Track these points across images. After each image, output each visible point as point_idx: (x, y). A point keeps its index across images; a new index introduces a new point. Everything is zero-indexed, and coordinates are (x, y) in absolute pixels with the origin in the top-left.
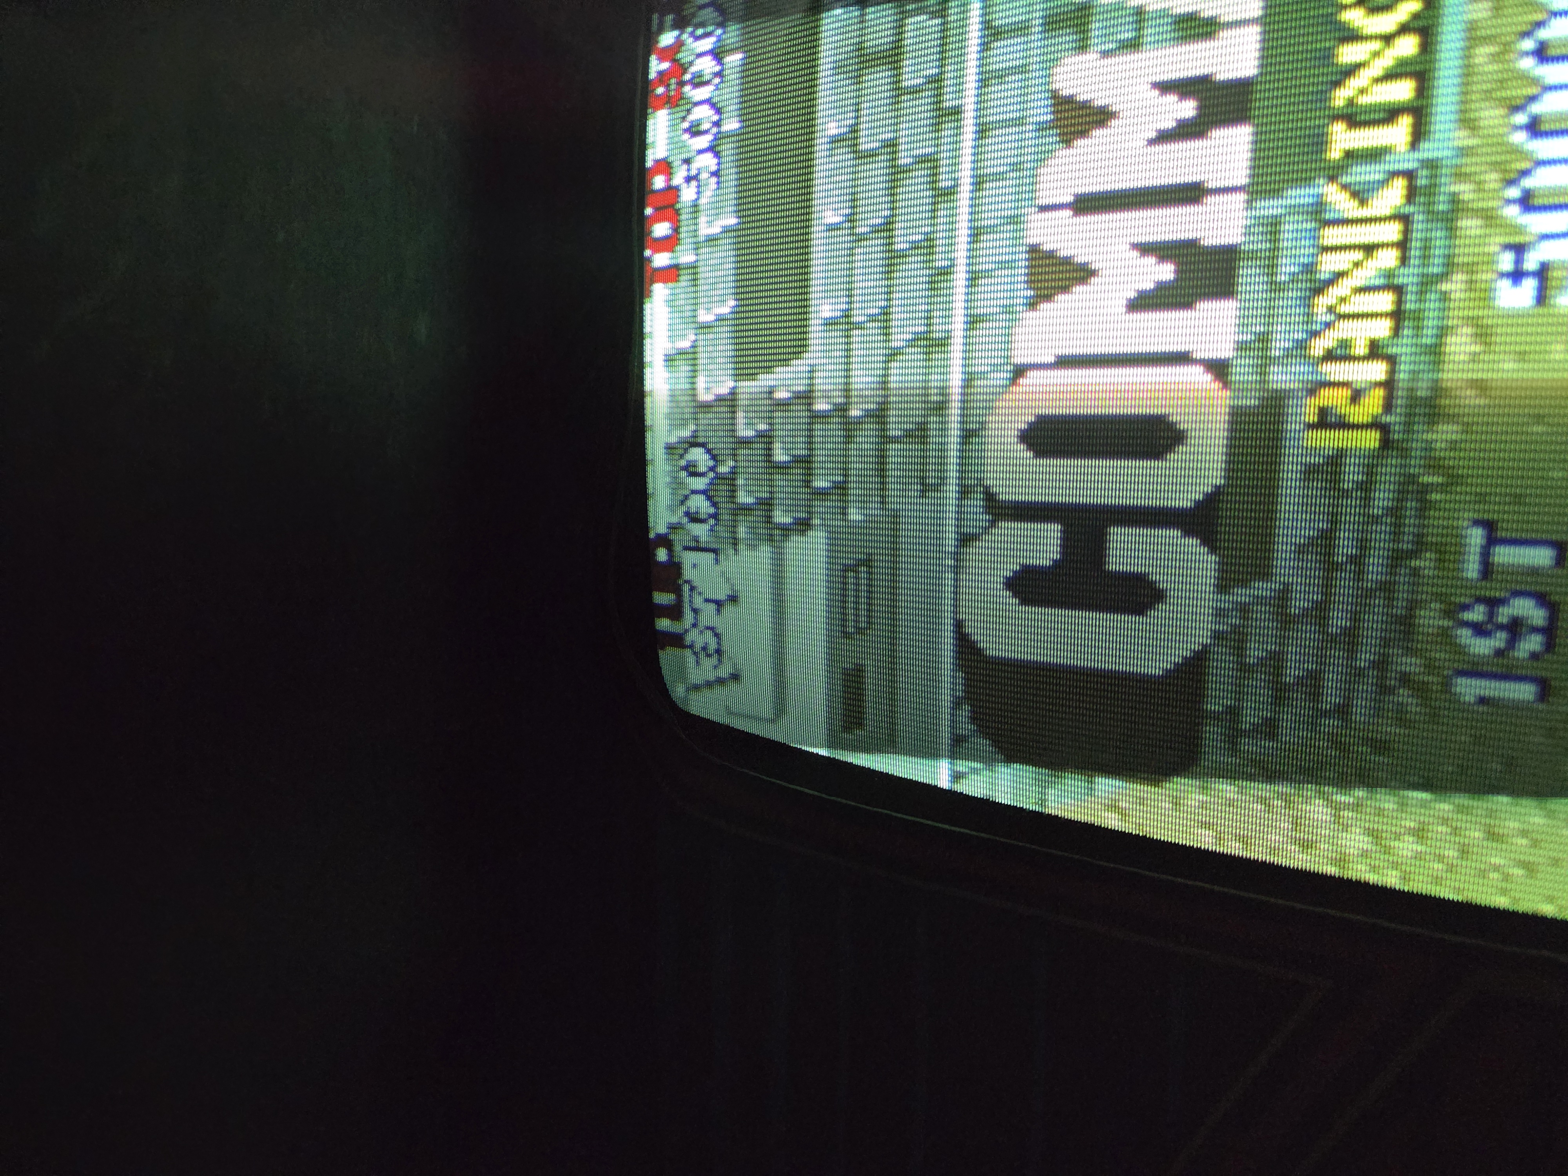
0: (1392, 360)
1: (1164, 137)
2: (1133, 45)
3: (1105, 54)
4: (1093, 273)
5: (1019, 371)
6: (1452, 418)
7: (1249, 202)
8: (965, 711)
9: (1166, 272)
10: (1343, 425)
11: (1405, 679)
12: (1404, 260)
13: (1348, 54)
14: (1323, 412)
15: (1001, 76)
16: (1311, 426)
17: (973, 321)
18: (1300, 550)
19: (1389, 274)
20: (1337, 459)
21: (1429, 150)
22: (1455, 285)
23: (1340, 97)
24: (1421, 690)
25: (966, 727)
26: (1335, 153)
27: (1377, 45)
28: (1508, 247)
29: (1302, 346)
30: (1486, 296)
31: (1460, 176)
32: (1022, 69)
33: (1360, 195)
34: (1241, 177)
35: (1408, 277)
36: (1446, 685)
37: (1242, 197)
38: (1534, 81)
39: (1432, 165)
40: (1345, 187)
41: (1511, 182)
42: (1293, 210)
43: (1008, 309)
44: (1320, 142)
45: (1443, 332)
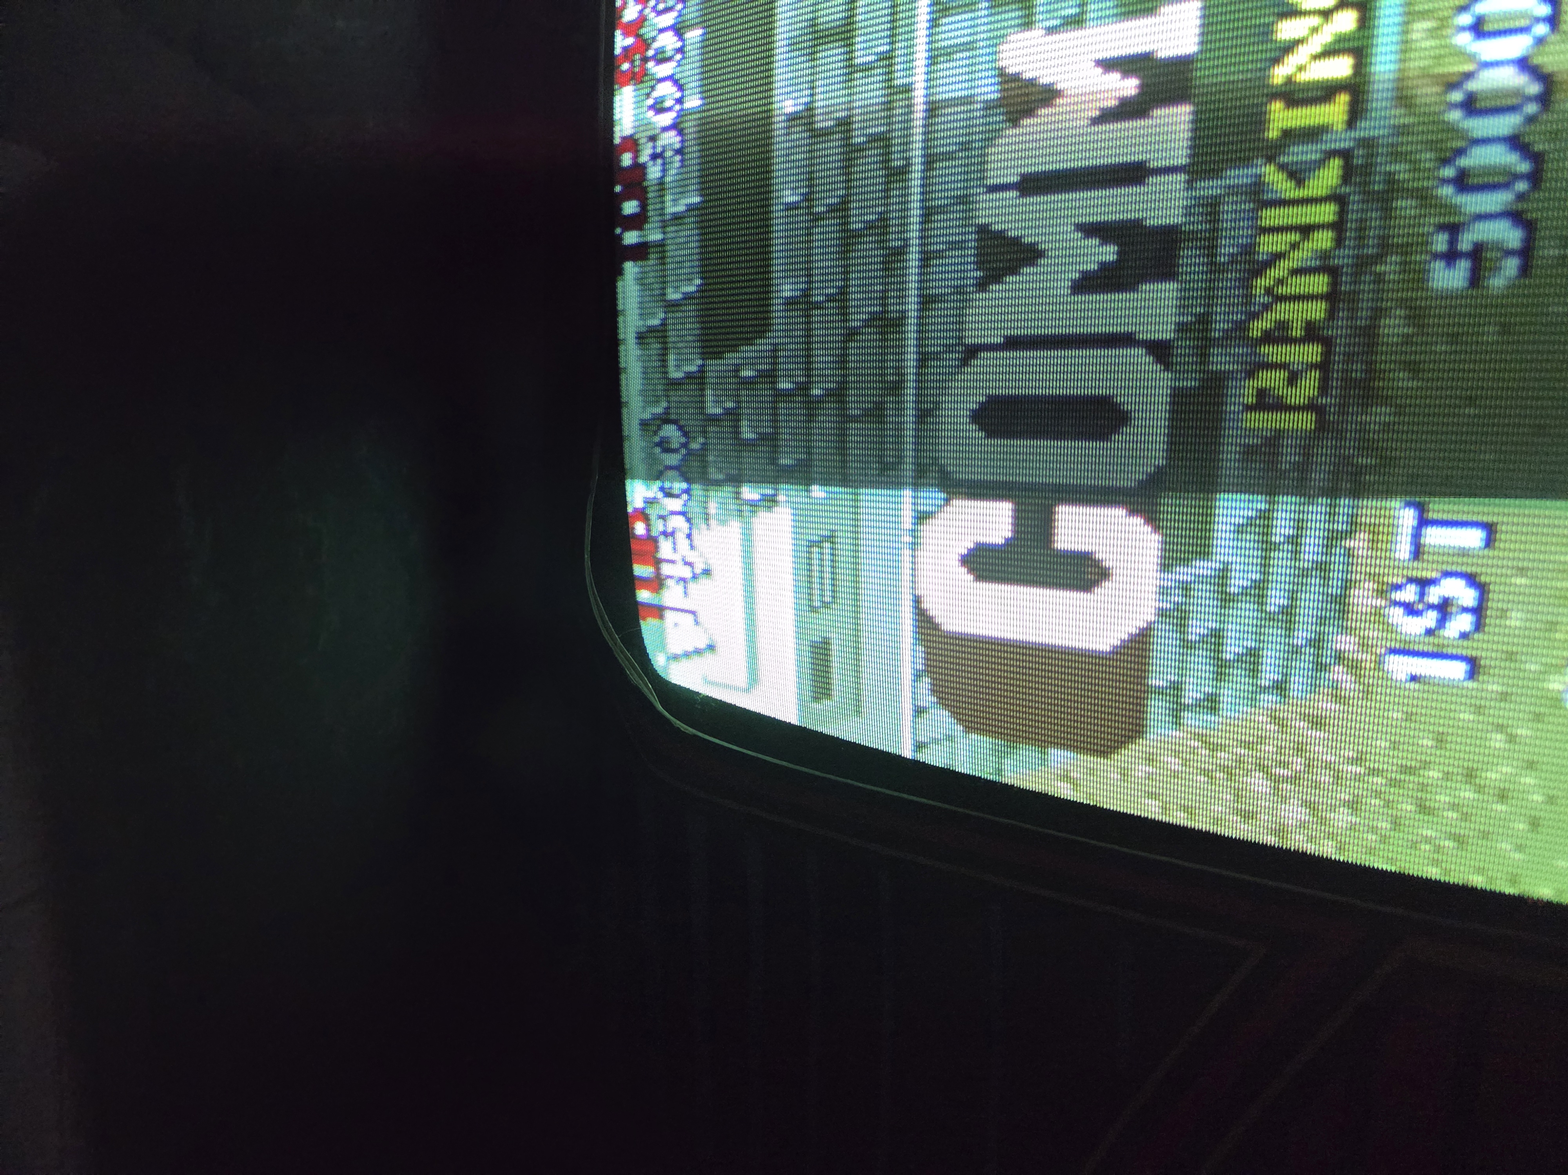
0: (1327, 343)
1: (1107, 116)
2: (1076, 21)
3: (1050, 31)
4: (1041, 254)
5: (972, 352)
6: (1386, 401)
7: (1189, 182)
8: (926, 683)
9: (1109, 253)
10: (1280, 406)
11: (1339, 657)
12: (1339, 242)
13: (1287, 30)
14: (1261, 393)
15: (949, 53)
16: (1249, 408)
17: (926, 301)
18: (1239, 529)
19: (1324, 255)
20: (1275, 439)
21: (1366, 129)
22: (1389, 267)
23: (1279, 74)
24: (1355, 667)
25: (927, 699)
26: (1273, 133)
27: (1316, 20)
28: (1442, 227)
29: (1241, 327)
30: (1420, 276)
31: (1396, 156)
32: (969, 46)
33: (1297, 175)
34: (1181, 157)
35: (1343, 259)
36: (1379, 663)
37: (1182, 177)
38: (1472, 57)
39: (1367, 143)
40: (1282, 167)
41: (1445, 162)
42: (1232, 190)
43: (959, 290)
44: (1260, 121)
45: (1378, 313)
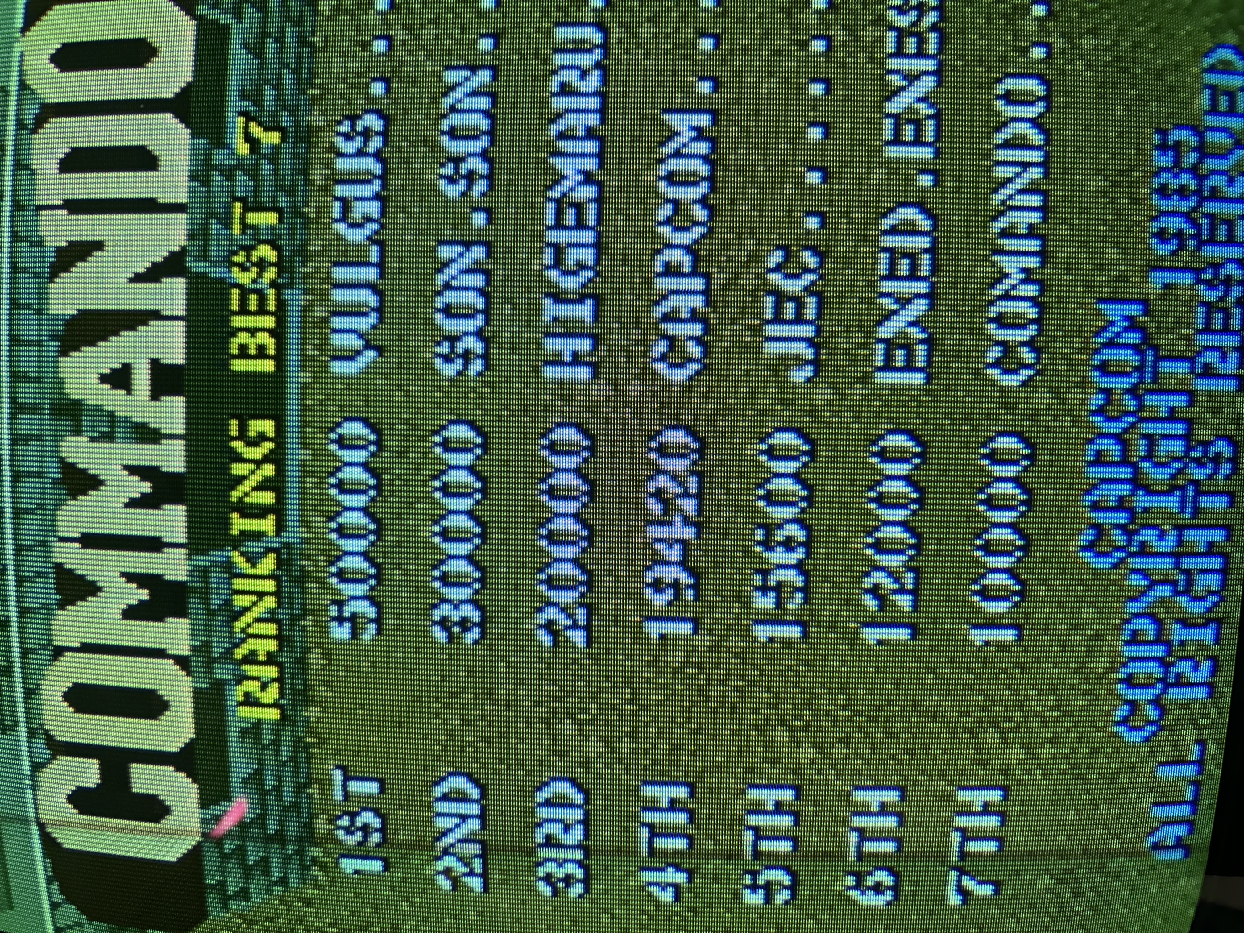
0: (280, 665)
1: (132, 503)
2: (109, 437)
3: (93, 439)
4: (100, 589)
5: (59, 652)
6: (317, 704)
7: (189, 555)
8: (55, 887)
9: (144, 594)
10: (257, 704)
11: (314, 861)
12: (280, 604)
13: (238, 469)
14: (247, 695)
15: (26, 439)
16: (241, 704)
17: (23, 612)
18: (245, 781)
19: (272, 611)
20: (258, 724)
21: (288, 537)
22: (308, 622)
23: (235, 495)
24: (323, 867)
25: (59, 898)
26: (235, 532)
27: (252, 466)
28: (334, 602)
29: (229, 653)
30: (325, 632)
31: (305, 556)
32: (39, 438)
33: (253, 560)
34: (182, 539)
35: (282, 614)
36: (337, 863)
37: (184, 551)
38: (339, 503)
39: (288, 546)
40: (243, 554)
41: (332, 563)
42: (215, 564)
43: (46, 606)
44: (227, 524)
45: (306, 651)
